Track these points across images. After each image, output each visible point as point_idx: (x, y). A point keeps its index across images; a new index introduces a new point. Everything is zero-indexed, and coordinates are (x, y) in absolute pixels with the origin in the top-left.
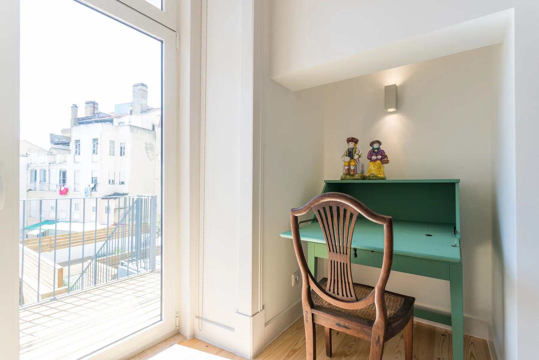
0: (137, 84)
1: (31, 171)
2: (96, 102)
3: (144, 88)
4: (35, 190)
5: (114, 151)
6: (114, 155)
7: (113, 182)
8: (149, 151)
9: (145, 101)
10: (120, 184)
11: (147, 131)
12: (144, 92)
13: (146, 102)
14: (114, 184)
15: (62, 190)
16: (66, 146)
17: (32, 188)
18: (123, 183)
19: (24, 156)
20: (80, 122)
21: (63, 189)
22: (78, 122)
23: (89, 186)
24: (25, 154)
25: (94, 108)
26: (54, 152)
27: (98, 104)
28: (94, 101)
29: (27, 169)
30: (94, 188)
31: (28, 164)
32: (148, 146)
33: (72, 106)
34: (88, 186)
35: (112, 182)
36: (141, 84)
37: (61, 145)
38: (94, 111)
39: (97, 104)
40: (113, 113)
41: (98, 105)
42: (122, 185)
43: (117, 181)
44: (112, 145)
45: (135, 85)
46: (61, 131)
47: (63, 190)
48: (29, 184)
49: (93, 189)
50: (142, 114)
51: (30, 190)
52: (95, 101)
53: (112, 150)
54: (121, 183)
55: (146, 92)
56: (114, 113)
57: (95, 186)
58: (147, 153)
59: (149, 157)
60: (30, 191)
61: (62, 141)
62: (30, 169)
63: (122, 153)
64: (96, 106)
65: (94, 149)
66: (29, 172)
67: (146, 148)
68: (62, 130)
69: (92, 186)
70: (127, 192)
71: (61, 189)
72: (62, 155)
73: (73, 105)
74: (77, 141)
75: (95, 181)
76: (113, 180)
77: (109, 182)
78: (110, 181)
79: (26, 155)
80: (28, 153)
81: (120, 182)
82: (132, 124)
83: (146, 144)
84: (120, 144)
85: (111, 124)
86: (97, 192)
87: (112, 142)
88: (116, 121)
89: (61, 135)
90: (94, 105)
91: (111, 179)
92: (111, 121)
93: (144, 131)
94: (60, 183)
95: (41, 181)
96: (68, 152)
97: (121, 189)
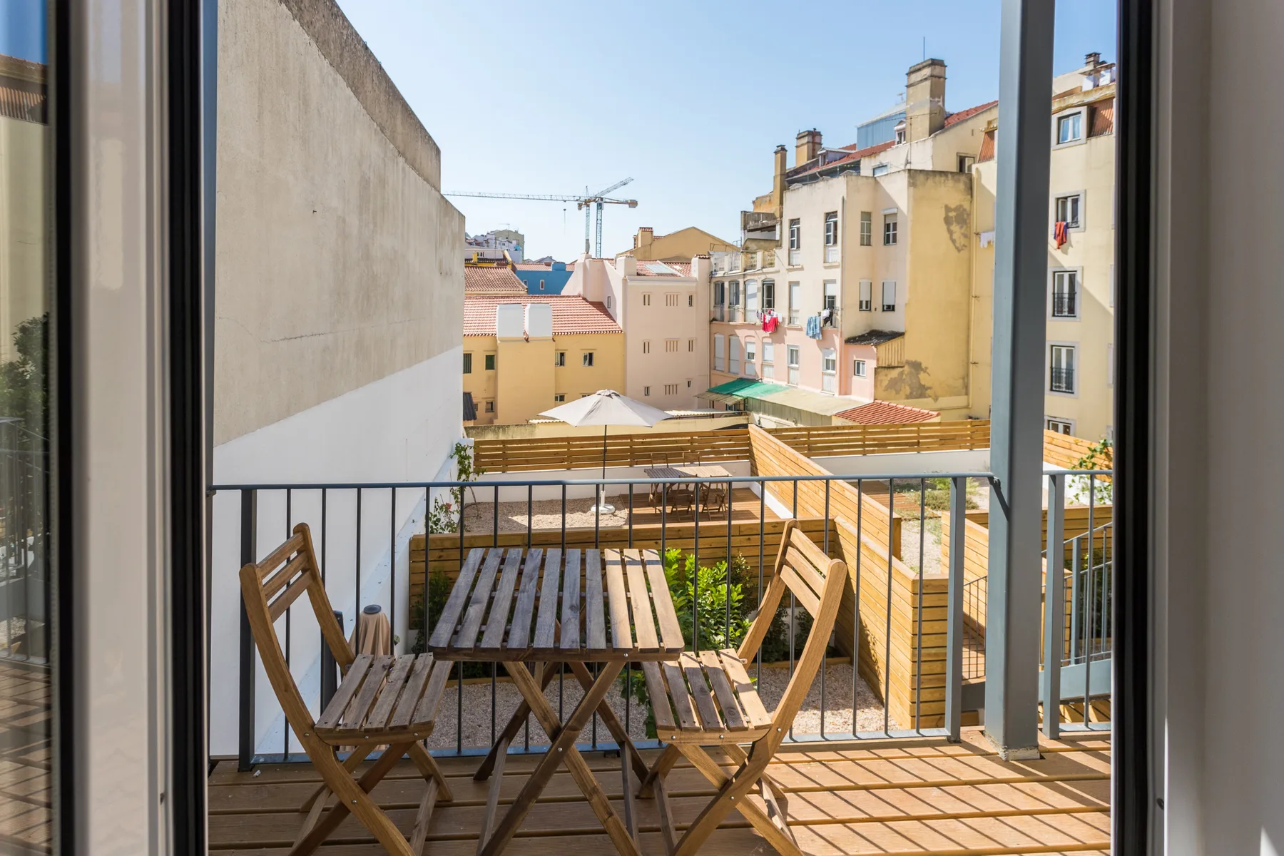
0: (918, 64)
1: (716, 284)
2: (817, 130)
3: (938, 70)
4: (722, 319)
5: (870, 236)
6: (870, 245)
7: (868, 304)
8: (955, 227)
9: (939, 101)
10: (883, 310)
11: (950, 176)
12: (937, 79)
13: (941, 104)
14: (870, 310)
15: (767, 321)
16: (766, 232)
17: (718, 316)
18: (891, 308)
19: (705, 258)
20: (789, 179)
21: (768, 318)
22: (787, 181)
23: (820, 314)
24: (706, 254)
25: (814, 143)
26: (753, 246)
27: (822, 133)
28: (813, 130)
29: (710, 282)
30: (829, 319)
31: (712, 272)
32: (952, 214)
33: (775, 149)
34: (817, 315)
35: (867, 307)
36: (930, 62)
37: (759, 232)
38: (814, 150)
39: (819, 134)
40: (853, 147)
41: (821, 135)
42: (890, 314)
43: (877, 304)
44: (865, 222)
45: (912, 69)
46: (754, 202)
47: (769, 321)
48: (712, 309)
49: (826, 320)
50: (932, 136)
51: (714, 319)
52: (815, 129)
53: (865, 234)
54: (885, 308)
55: (942, 79)
56: (855, 145)
57: (831, 314)
58: (951, 232)
59: (954, 241)
60: (714, 322)
61: (763, 224)
62: (714, 280)
63: (890, 239)
64: (817, 140)
65: (829, 234)
66: (713, 285)
67: (947, 221)
68: (754, 199)
69: (826, 313)
70: (901, 330)
71: (764, 319)
72: (766, 253)
73: (778, 147)
74: (794, 222)
75: (830, 303)
76: (867, 302)
77: (861, 306)
78: (861, 303)
79: (707, 257)
80: (711, 253)
81: (883, 306)
82: (913, 167)
83: (947, 209)
84: (883, 217)
85: (856, 174)
86: (835, 327)
87: (867, 216)
88: (867, 166)
89: (752, 210)
90: (813, 137)
91: (865, 298)
92: (856, 167)
93: (943, 179)
94: (763, 307)
95: (730, 304)
96: (773, 244)
97: (887, 322)
